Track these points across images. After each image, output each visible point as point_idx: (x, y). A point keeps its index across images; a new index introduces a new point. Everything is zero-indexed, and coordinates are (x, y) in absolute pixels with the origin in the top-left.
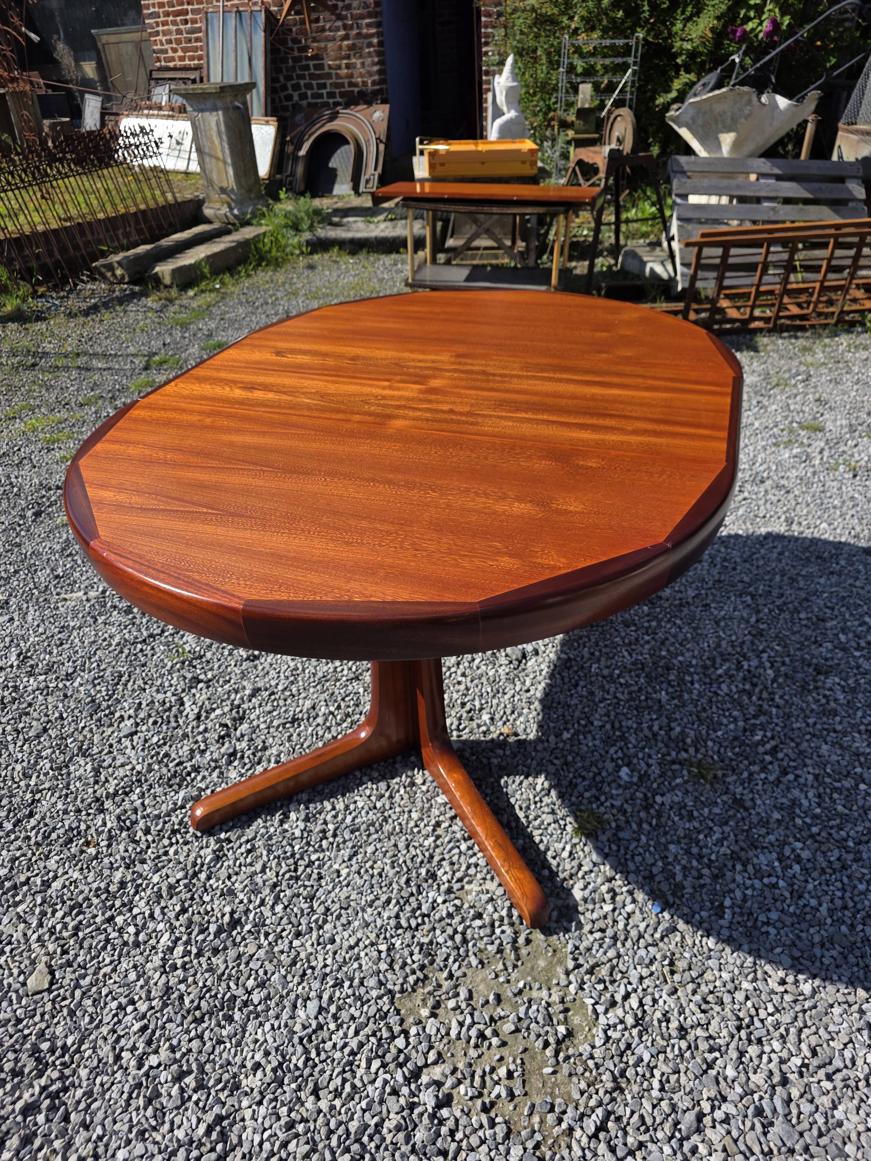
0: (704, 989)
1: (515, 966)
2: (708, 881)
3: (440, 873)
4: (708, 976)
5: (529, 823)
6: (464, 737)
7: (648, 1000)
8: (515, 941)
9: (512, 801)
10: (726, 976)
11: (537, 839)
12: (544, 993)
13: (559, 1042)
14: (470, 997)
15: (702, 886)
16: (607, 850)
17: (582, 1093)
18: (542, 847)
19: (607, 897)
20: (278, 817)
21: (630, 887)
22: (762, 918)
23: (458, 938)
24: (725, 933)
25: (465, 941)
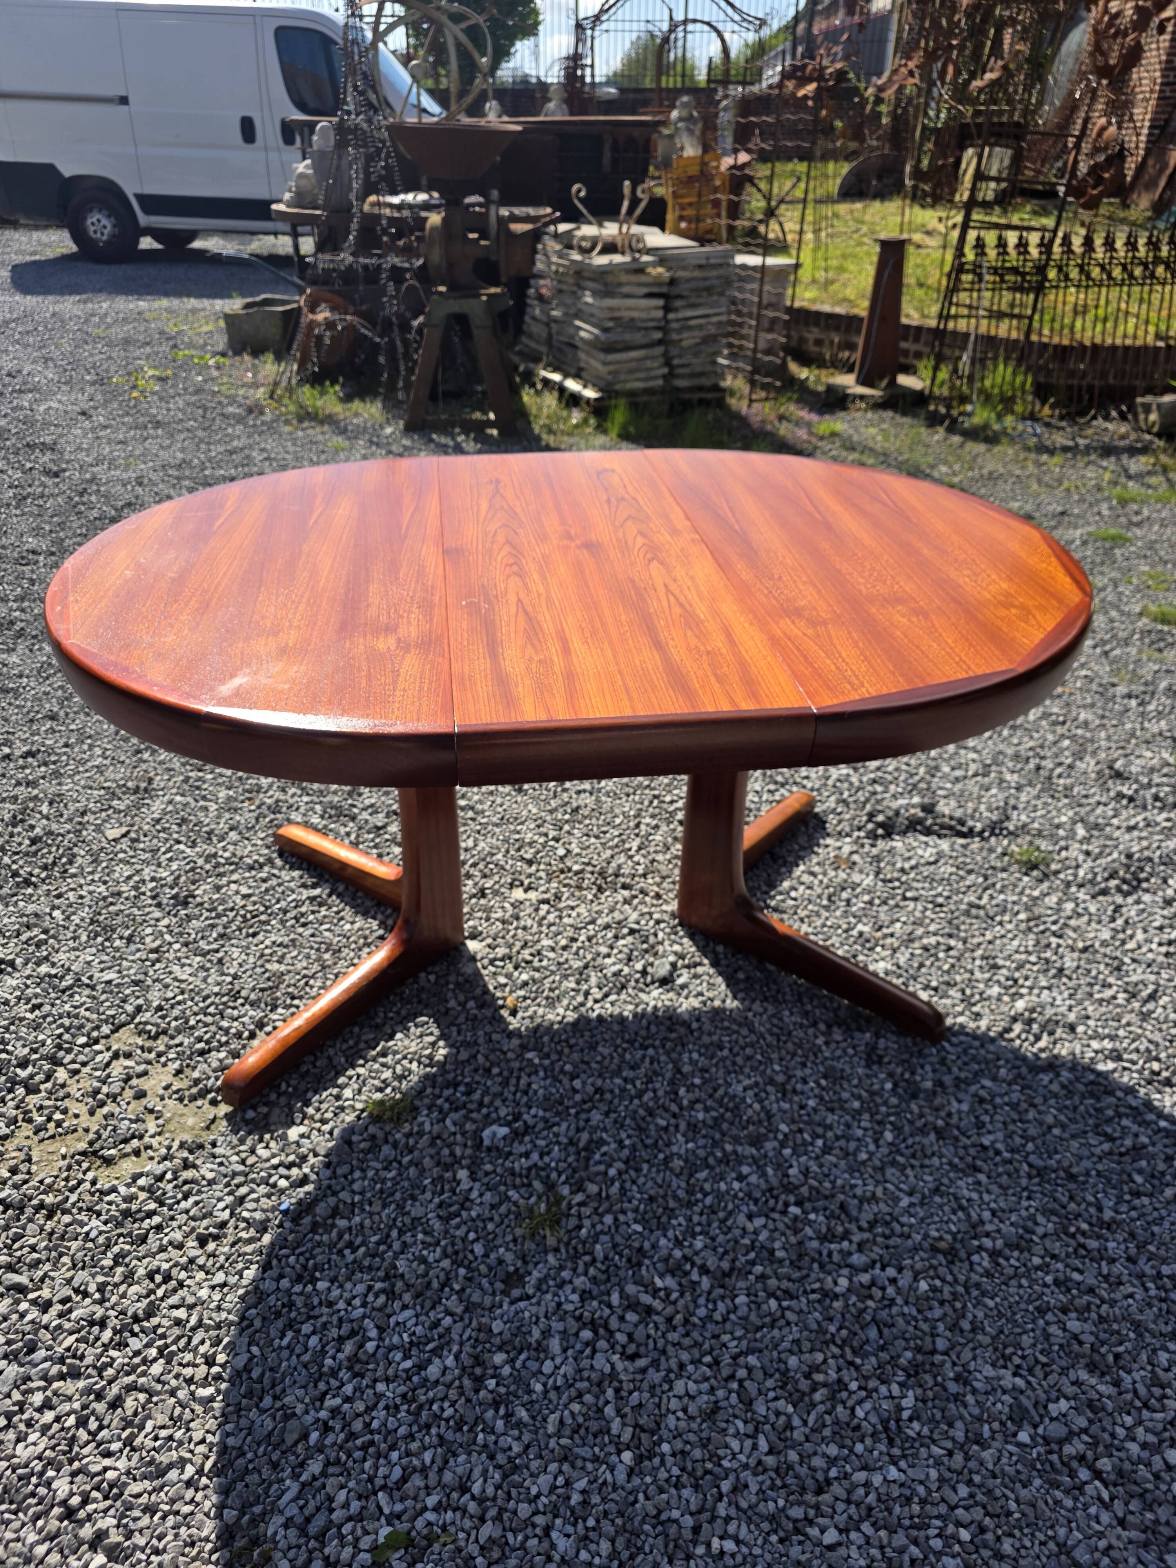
0: (183, 1275)
1: (181, 1100)
2: (350, 1258)
3: (280, 1010)
4: (201, 1275)
5: (374, 1060)
6: (484, 972)
7: (157, 1220)
8: (209, 1091)
9: (399, 1036)
10: (204, 1293)
11: (350, 1072)
12: (152, 1130)
13: (95, 1153)
14: (139, 1076)
15: (340, 1253)
16: (355, 1138)
17: (41, 1182)
18: (341, 1080)
19: (292, 1158)
20: (310, 882)
21: (313, 1177)
22: (306, 1328)
23: (202, 1045)
24: (268, 1285)
25: (202, 1053)
